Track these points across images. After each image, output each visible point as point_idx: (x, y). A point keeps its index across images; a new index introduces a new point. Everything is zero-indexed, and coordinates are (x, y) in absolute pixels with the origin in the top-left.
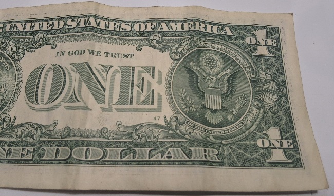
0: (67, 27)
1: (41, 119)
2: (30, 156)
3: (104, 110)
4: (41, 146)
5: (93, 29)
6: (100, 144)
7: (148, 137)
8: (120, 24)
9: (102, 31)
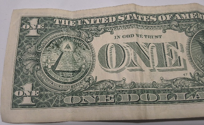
0: (119, 20)
1: (114, 77)
2: (113, 100)
3: (151, 70)
4: (118, 94)
5: (136, 21)
6: (154, 92)
7: (183, 86)
8: (149, 17)
9: (140, 22)
